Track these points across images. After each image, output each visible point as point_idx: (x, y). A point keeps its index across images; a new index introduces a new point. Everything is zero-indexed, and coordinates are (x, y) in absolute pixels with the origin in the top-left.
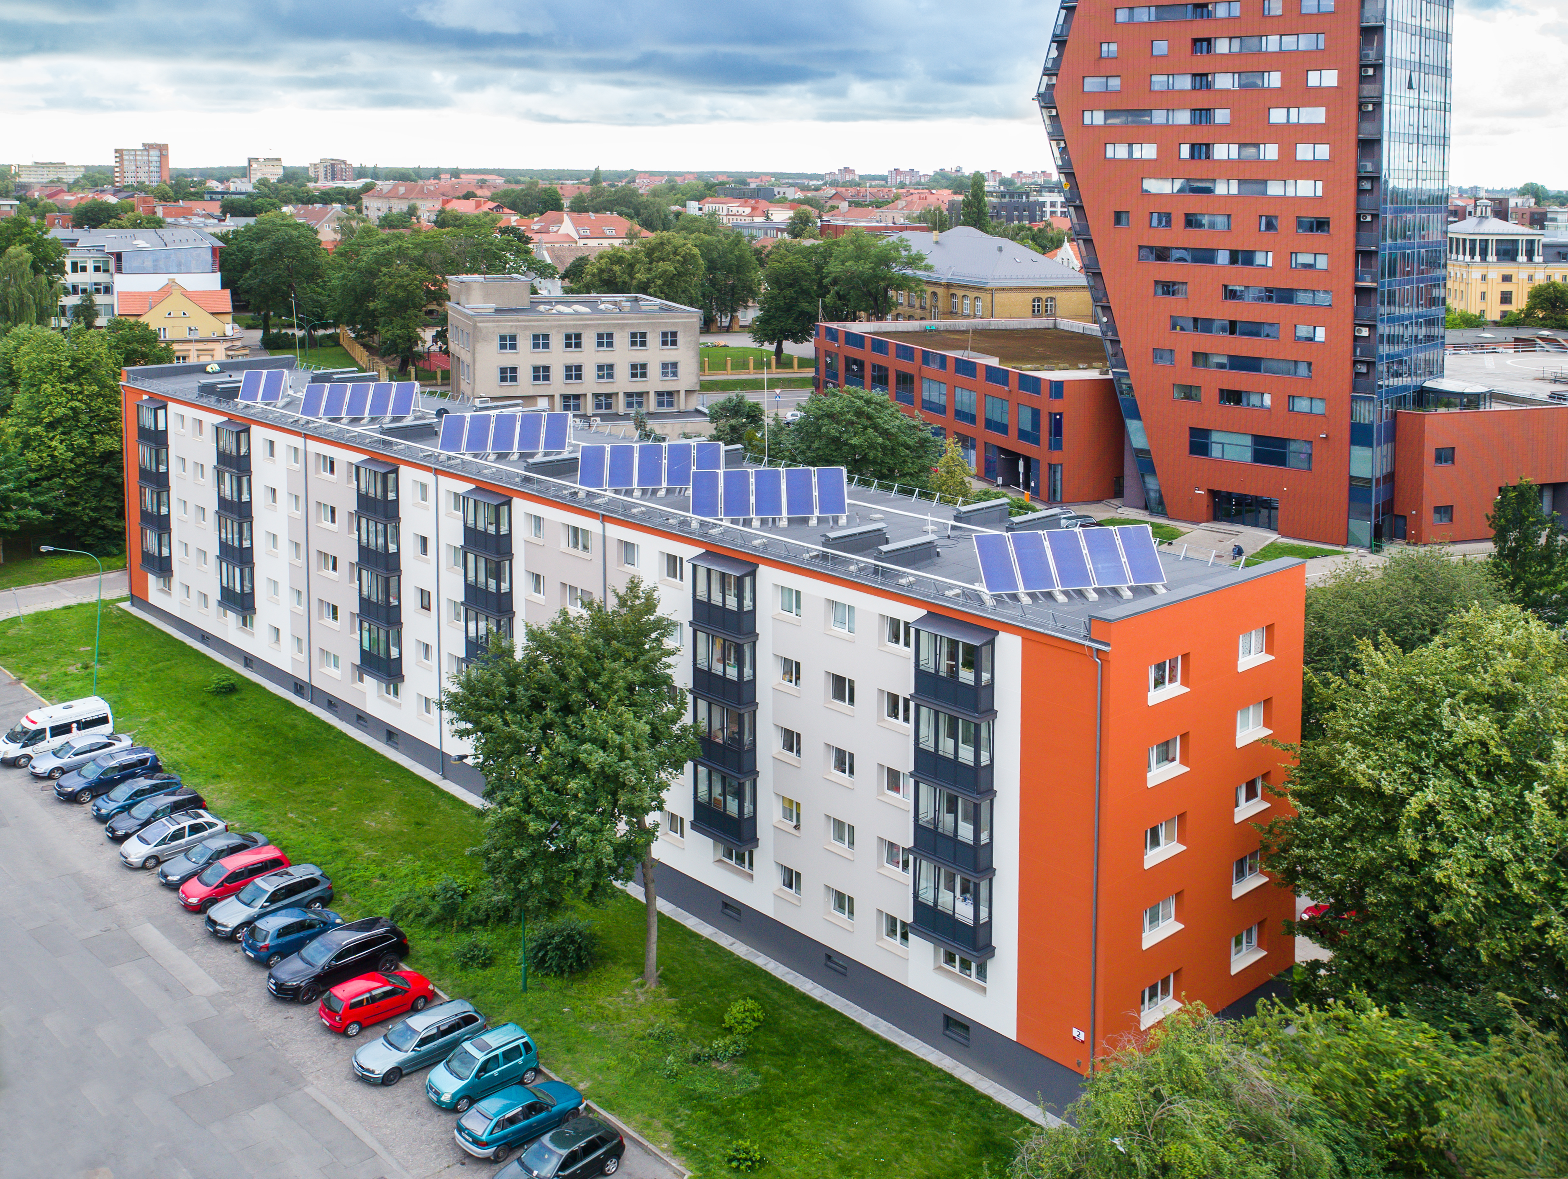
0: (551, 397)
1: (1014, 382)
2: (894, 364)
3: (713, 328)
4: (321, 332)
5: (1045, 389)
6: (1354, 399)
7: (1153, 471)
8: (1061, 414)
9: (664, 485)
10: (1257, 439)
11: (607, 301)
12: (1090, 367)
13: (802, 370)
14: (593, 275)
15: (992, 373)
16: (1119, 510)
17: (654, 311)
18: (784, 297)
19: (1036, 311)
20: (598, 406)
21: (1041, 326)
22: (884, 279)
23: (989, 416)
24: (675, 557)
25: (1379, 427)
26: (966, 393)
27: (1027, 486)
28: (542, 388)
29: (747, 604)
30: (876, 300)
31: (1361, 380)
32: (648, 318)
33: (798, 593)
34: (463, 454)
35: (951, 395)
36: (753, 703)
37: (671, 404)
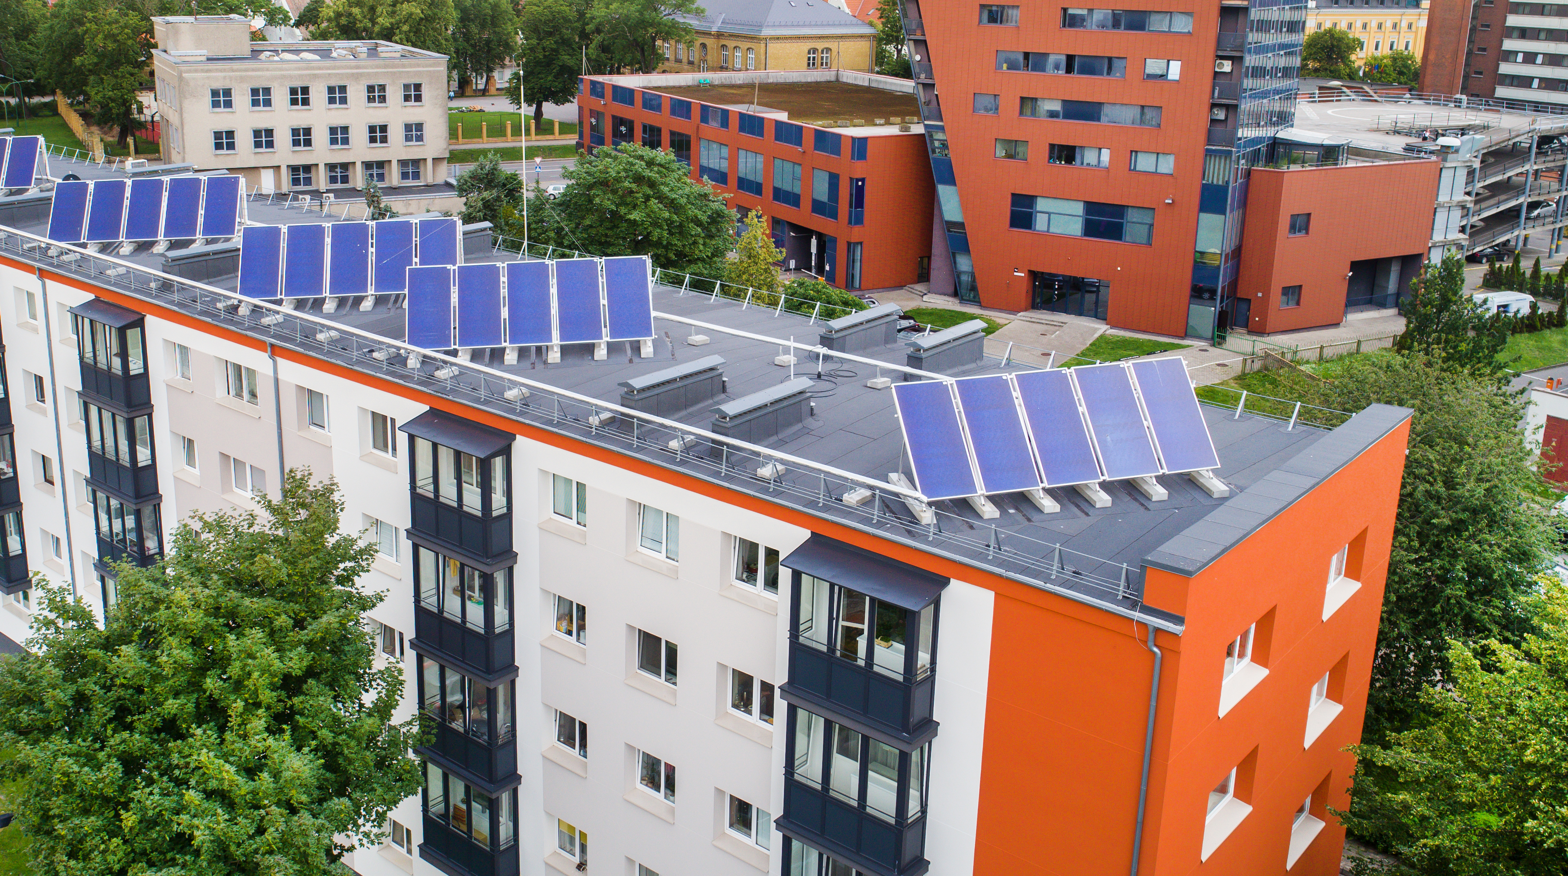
0: (277, 168)
1: (808, 140)
2: (667, 122)
3: (468, 92)
4: (36, 100)
5: (846, 149)
6: (1209, 153)
7: (966, 250)
8: (863, 180)
9: (371, 291)
10: (1091, 207)
11: (340, 47)
12: (888, 123)
13: (563, 137)
14: (329, 20)
15: (783, 132)
16: (925, 298)
17: (394, 58)
18: (544, 49)
19: (811, 64)
20: (333, 180)
21: (823, 80)
22: (652, 25)
23: (778, 184)
24: (385, 418)
25: (1234, 188)
26: (751, 158)
27: (820, 270)
28: (265, 157)
29: (498, 500)
30: (643, 51)
31: (1219, 128)
32: (385, 66)
33: (581, 487)
34: (84, 245)
35: (733, 160)
36: (510, 669)
37: (416, 176)
